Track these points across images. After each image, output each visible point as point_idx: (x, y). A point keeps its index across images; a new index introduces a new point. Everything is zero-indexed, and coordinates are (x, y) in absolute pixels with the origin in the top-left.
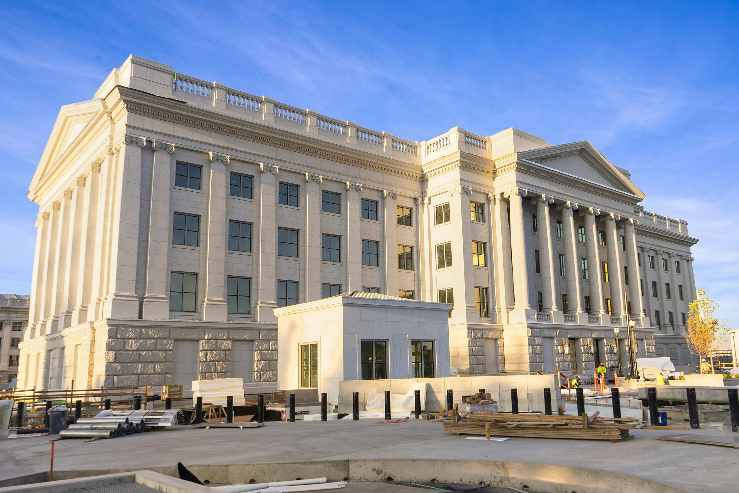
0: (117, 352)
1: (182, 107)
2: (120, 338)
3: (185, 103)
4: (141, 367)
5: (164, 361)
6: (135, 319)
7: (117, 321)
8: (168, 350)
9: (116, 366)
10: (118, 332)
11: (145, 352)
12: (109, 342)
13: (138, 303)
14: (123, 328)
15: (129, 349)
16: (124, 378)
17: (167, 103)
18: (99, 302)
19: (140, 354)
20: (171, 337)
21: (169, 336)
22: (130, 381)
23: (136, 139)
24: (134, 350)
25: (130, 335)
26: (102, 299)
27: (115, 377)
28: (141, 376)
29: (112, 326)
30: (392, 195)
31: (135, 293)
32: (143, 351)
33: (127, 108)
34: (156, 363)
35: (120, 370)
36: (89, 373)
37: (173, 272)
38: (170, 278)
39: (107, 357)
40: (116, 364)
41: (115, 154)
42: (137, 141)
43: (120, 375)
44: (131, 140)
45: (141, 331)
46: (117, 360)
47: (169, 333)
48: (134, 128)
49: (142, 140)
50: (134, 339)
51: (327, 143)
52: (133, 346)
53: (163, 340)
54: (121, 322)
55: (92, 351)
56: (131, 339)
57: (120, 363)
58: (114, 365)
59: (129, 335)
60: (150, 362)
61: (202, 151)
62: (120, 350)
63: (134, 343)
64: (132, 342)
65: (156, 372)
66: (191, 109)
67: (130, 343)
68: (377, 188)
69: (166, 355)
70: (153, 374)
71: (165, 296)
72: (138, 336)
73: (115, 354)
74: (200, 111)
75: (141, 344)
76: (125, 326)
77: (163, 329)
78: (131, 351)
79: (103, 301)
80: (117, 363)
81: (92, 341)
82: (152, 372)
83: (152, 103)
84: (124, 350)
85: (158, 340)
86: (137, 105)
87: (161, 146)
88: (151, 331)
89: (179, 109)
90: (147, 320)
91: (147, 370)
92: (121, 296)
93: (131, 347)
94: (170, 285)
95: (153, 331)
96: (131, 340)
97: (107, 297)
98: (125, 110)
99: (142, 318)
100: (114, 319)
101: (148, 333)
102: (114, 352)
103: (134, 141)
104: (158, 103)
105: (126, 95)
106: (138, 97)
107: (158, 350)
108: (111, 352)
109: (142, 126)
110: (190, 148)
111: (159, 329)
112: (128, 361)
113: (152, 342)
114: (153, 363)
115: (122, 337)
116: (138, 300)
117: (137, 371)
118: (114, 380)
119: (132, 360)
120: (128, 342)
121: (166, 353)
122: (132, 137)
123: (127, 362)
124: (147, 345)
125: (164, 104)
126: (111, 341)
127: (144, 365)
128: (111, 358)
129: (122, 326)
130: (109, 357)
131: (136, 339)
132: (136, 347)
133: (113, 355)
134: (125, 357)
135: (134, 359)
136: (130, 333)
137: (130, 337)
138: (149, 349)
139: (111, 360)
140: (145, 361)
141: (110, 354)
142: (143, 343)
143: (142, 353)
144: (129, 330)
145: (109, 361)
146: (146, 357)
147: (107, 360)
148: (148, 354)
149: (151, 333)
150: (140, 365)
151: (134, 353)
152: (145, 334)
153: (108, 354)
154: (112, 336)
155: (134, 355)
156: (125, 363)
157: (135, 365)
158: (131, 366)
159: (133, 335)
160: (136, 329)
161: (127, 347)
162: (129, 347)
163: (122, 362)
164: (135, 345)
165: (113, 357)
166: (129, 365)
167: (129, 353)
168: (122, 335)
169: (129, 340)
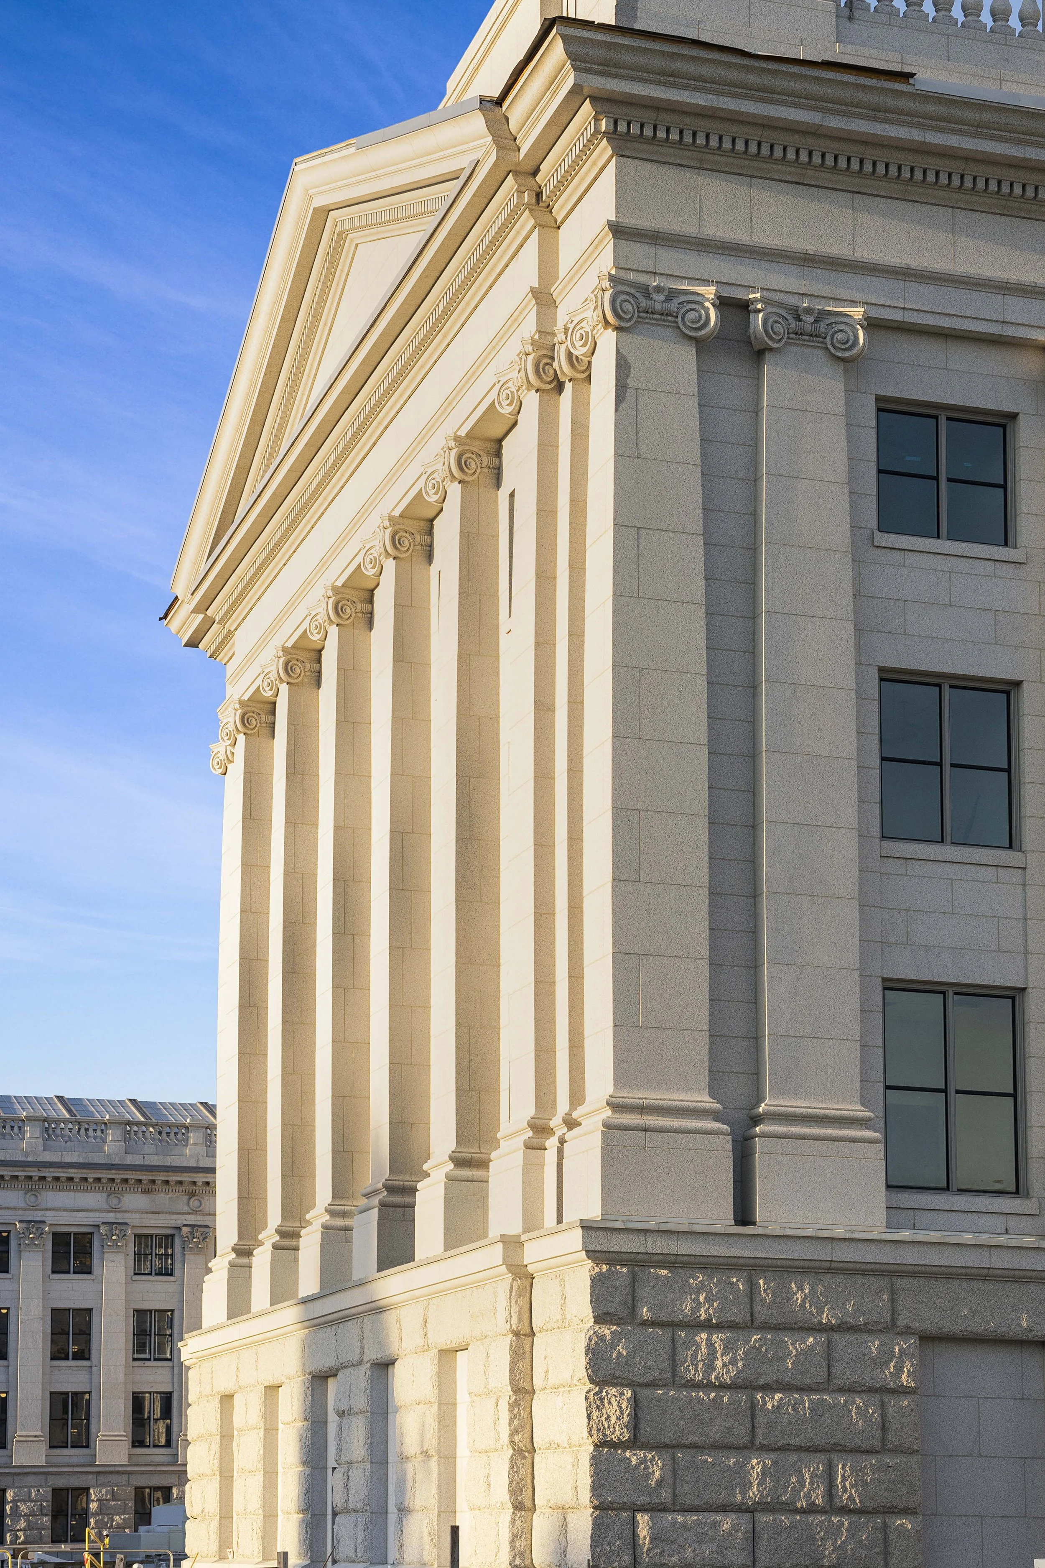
0: (643, 1393)
1: (890, 102)
2: (653, 1324)
3: (906, 77)
4: (763, 1473)
5: (877, 1444)
6: (719, 1229)
7: (630, 1237)
8: (893, 1392)
9: (644, 1461)
10: (643, 1293)
11: (778, 1396)
12: (602, 1338)
13: (727, 1143)
14: (664, 1272)
15: (700, 1376)
16: (685, 1526)
17: (814, 89)
18: (536, 1142)
19: (753, 1407)
20: (901, 1322)
21: (893, 1320)
22: (713, 1539)
23: (668, 299)
24: (723, 1386)
25: (699, 1305)
26: (552, 1124)
27: (639, 1516)
28: (764, 1519)
29: (611, 1263)
31: (711, 1096)
32: (767, 1388)
33: (612, 136)
34: (834, 1457)
35: (659, 1483)
36: (512, 1492)
37: (891, 985)
38: (880, 1016)
39: (595, 1414)
40: (642, 1453)
41: (568, 386)
42: (673, 306)
43: (665, 1510)
44: (644, 303)
45: (752, 1287)
46: (646, 1431)
47: (893, 1300)
48: (655, 238)
49: (697, 301)
50: (720, 1327)
52: (719, 1363)
53: (864, 1336)
54: (650, 1238)
55: (525, 1385)
56: (707, 1326)
57: (659, 1447)
58: (633, 1457)
59: (697, 1308)
60: (807, 1450)
61: (1010, 331)
62: (652, 1385)
63: (719, 1349)
64: (710, 1345)
65: (837, 1502)
66: (943, 110)
67: (704, 1349)
69: (883, 1416)
70: (822, 1511)
71: (857, 1110)
72: (738, 1314)
73: (635, 1402)
74: (986, 116)
75: (753, 1354)
76: (674, 1263)
77: (860, 1279)
78: (709, 1386)
79: (559, 1133)
80: (645, 1447)
81: (517, 1334)
82: (819, 1501)
83: (734, 96)
84: (675, 1381)
85: (836, 1336)
86: (663, 116)
87: (794, 324)
88: (801, 1288)
89: (877, 113)
90: (778, 1231)
91: (796, 1492)
92: (642, 1109)
93: (710, 1367)
94: (880, 1052)
95: (813, 1289)
96: (704, 1336)
97: (575, 1115)
98: (604, 149)
99: (753, 1223)
100: (618, 1225)
101: (788, 1299)
102: (628, 1393)
103: (658, 306)
104: (765, 94)
105: (607, 68)
106: (662, 73)
107: (841, 1390)
108: (613, 1391)
109: (690, 229)
110: (946, 323)
111: (840, 1279)
112: (696, 1438)
113: (812, 1348)
114: (822, 1457)
115: (663, 1317)
116: (725, 1127)
117: (743, 1494)
118: (635, 1536)
119: (715, 1433)
120: (691, 1342)
121: (883, 1406)
122: (646, 291)
123: (693, 1446)
124: (783, 1359)
125: (796, 99)
126: (609, 1338)
127: (775, 1463)
128: (613, 1419)
129: (658, 1262)
130: (605, 1416)
131: (729, 1327)
132: (730, 1367)
133: (624, 1406)
134: (681, 1418)
135: (728, 1429)
136: (702, 1299)
137: (702, 1318)
138: (798, 1383)
139: (618, 1433)
140: (780, 1444)
141: (610, 1402)
142: (766, 1349)
143: (765, 1403)
144: (691, 1281)
145: (605, 1435)
146: (785, 1422)
147: (599, 1430)
148: (795, 1408)
149: (804, 1301)
150: (758, 1464)
151: (726, 1400)
152: (773, 1302)
153: (598, 1403)
154: (612, 1311)
155: (725, 1411)
156: (686, 1446)
157: (732, 1461)
158: (713, 1464)
159: (715, 1304)
160: (728, 1277)
161: (687, 1369)
162: (700, 1366)
163: (667, 1441)
164: (726, 1359)
165: (626, 1419)
166: (706, 1461)
167: (701, 1401)
168: (661, 1306)
169: (696, 1335)
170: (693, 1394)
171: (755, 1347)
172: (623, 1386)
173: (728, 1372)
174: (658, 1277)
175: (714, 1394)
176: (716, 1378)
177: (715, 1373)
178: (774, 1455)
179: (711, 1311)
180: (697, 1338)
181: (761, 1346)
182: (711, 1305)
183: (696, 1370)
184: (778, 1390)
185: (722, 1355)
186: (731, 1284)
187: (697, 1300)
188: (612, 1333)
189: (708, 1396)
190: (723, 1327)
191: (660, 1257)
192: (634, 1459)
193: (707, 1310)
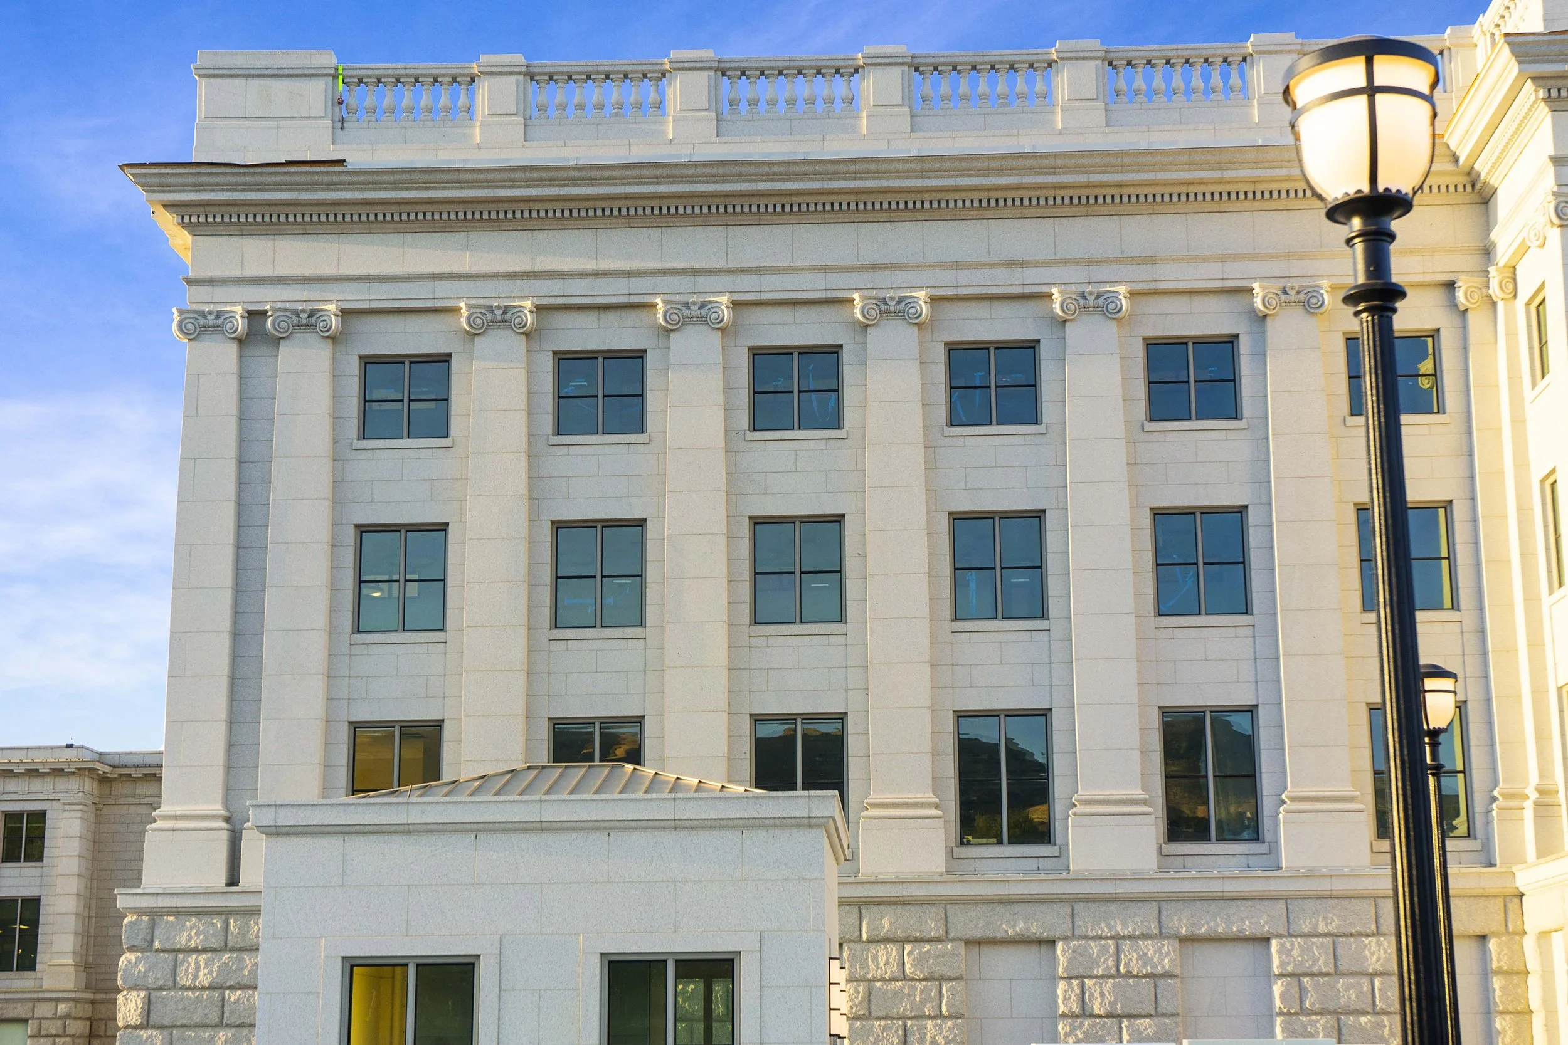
0: (154, 994)
1: (336, 179)
2: (163, 951)
3: (341, 162)
6: (213, 889)
9: (151, 1036)
10: (157, 932)
11: (239, 992)
12: (129, 962)
14: (171, 919)
15: (189, 983)
17: (286, 178)
19: (222, 1000)
23: (215, 317)
24: (203, 988)
25: (191, 938)
29: (140, 914)
30: (1302, 297)
31: (222, 806)
32: (232, 988)
33: (183, 225)
37: (355, 726)
39: (122, 1009)
40: (150, 1032)
42: (220, 322)
44: (202, 321)
45: (227, 923)
46: (154, 1018)
48: (209, 282)
49: (231, 316)
50: (204, 950)
51: (921, 159)
52: (201, 974)
54: (160, 898)
56: (196, 950)
57: (162, 1027)
58: (144, 1034)
59: (190, 940)
61: (438, 304)
62: (160, 989)
63: (202, 965)
64: (197, 962)
66: (369, 178)
67: (193, 966)
68: (1218, 285)
72: (213, 943)
73: (149, 1002)
74: (398, 177)
75: (225, 968)
76: (178, 913)
78: (195, 988)
80: (153, 1027)
83: (243, 191)
84: (175, 986)
86: (208, 209)
87: (295, 320)
88: (257, 924)
89: (330, 186)
90: (253, 888)
92: (175, 818)
93: (196, 976)
94: (344, 769)
96: (194, 956)
99: (237, 885)
101: (248, 931)
102: (143, 994)
103: (210, 323)
104: (259, 187)
105: (163, 188)
106: (195, 185)
108: (134, 993)
109: (237, 273)
110: (397, 305)
112: (184, 1021)
115: (168, 946)
116: (225, 825)
119: (197, 1018)
120: (184, 960)
122: (202, 315)
123: (183, 1026)
124: (242, 969)
125: (279, 186)
126: (134, 960)
127: (234, 1036)
128: (132, 1011)
129: (168, 912)
130: (128, 1009)
131: (211, 951)
132: (208, 976)
133: (139, 1003)
134: (176, 1009)
135: (206, 1014)
136: (193, 934)
137: (192, 946)
138: (252, 984)
139: (134, 1020)
140: (238, 1023)
141: (131, 1001)
142: (232, 964)
143: (230, 997)
144: (187, 923)
145: (127, 1021)
146: (242, 1009)
147: (124, 1018)
148: (248, 1000)
149: (258, 932)
150: (223, 1036)
151: (205, 997)
152: (239, 933)
153: (125, 1001)
154: (136, 944)
155: (204, 1004)
156: (178, 1027)
157: (207, 1034)
158: (195, 1037)
159: (201, 937)
160: (212, 919)
161: (182, 979)
162: (190, 976)
163: (166, 1023)
164: (206, 971)
165: (139, 1010)
166: (190, 1035)
167: (188, 998)
168: (168, 939)
169: (189, 957)
170: (185, 994)
171: (225, 963)
172: (139, 989)
173: (207, 979)
174: (167, 922)
175: (198, 993)
176: (199, 983)
177: (199, 980)
178: (233, 1030)
179: (198, 941)
180: (190, 959)
181: (229, 962)
182: (198, 938)
183: (187, 978)
184: (240, 989)
185: (204, 968)
186: (213, 924)
187: (189, 935)
188: (136, 958)
189: (194, 994)
190: (207, 951)
191: (167, 909)
192: (145, 1035)
193: (195, 941)
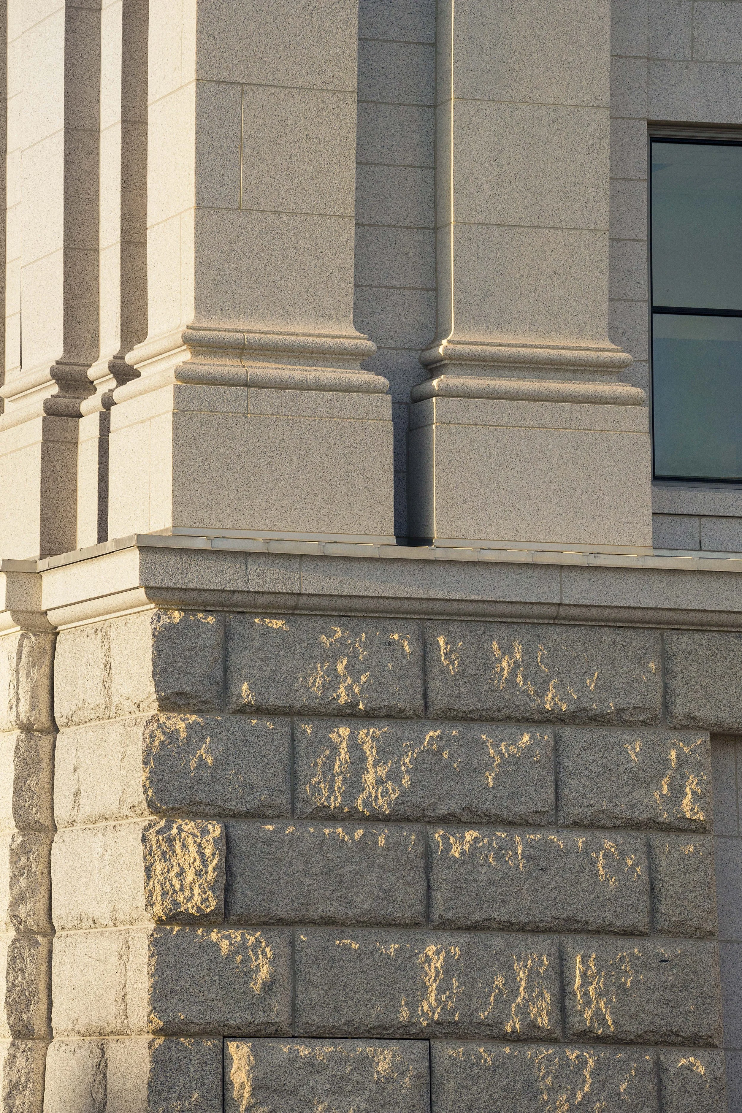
0: (241, 829)
2: (258, 711)
4: (447, 969)
5: (642, 921)
6: (369, 551)
7: (220, 563)
8: (668, 828)
9: (241, 948)
10: (241, 658)
11: (470, 835)
12: (171, 736)
13: (383, 408)
14: (276, 624)
15: (336, 801)
16: (311, 1064)
19: (427, 853)
20: (679, 709)
21: (665, 705)
22: (360, 1087)
24: (376, 817)
25: (336, 680)
27: (231, 1047)
28: (447, 1052)
29: (186, 607)
31: (359, 327)
32: (452, 822)
34: (568, 942)
35: (268, 987)
39: (159, 867)
40: (237, 933)
43: (277, 1035)
45: (427, 648)
46: (245, 895)
47: (664, 671)
50: (371, 716)
52: (370, 778)
53: (615, 733)
55: (40, 816)
56: (349, 714)
57: (267, 923)
58: (223, 940)
59: (333, 684)
60: (521, 929)
62: (257, 815)
63: (371, 754)
64: (355, 746)
65: (574, 1023)
67: (344, 754)
69: (651, 870)
70: (548, 1039)
71: (603, 349)
72: (402, 695)
73: (228, 845)
75: (428, 763)
76: (294, 608)
77: (608, 636)
78: (352, 818)
80: (244, 923)
81: (27, 729)
82: (543, 1021)
84: (295, 808)
85: (568, 733)
88: (508, 650)
90: (469, 553)
91: (503, 1002)
93: (354, 785)
95: (528, 652)
96: (344, 731)
99: (427, 541)
100: (200, 543)
101: (487, 669)
102: (216, 830)
107: (578, 825)
108: (189, 826)
111: (575, 634)
112: (329, 908)
113: (527, 752)
114: (546, 941)
115: (275, 699)
116: (380, 380)
117: (412, 1006)
118: (224, 1082)
119: (363, 900)
120: (322, 742)
121: (650, 853)
123: (326, 922)
124: (477, 771)
126: (183, 735)
127: (467, 952)
128: (190, 875)
129: (267, 606)
130: (176, 869)
131: (387, 717)
132: (390, 786)
133: (208, 852)
134: (307, 874)
135: (386, 891)
136: (340, 668)
137: (342, 701)
138: (505, 813)
139: (197, 899)
140: (475, 917)
141: (184, 846)
142: (450, 754)
143: (448, 847)
144: (323, 638)
145: (176, 903)
146: (482, 880)
147: (164, 894)
148: (499, 857)
149: (513, 672)
150: (437, 953)
151: (381, 841)
152: (462, 673)
153: (165, 847)
154: (187, 688)
155: (380, 861)
156: (314, 922)
157: (393, 947)
158: (360, 954)
159: (364, 678)
160: (386, 632)
161: (316, 789)
162: (338, 783)
163: (282, 912)
164: (382, 771)
165: (211, 875)
166: (347, 948)
167: (338, 843)
168: (272, 680)
169: (330, 730)
170: (326, 831)
171: (430, 752)
172: (207, 817)
173: (385, 793)
174: (266, 632)
175: (361, 832)
176: (365, 803)
177: (363, 795)
178: (464, 938)
179: (357, 689)
180: (333, 736)
181: (441, 749)
182: (356, 680)
183: (331, 789)
184: (470, 824)
185: (375, 764)
186: (391, 643)
187: (332, 671)
188: (189, 727)
189: (350, 833)
190: (376, 717)
191: (270, 598)
192: (224, 945)
193: (349, 689)
